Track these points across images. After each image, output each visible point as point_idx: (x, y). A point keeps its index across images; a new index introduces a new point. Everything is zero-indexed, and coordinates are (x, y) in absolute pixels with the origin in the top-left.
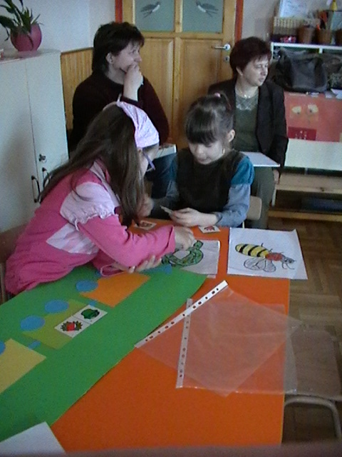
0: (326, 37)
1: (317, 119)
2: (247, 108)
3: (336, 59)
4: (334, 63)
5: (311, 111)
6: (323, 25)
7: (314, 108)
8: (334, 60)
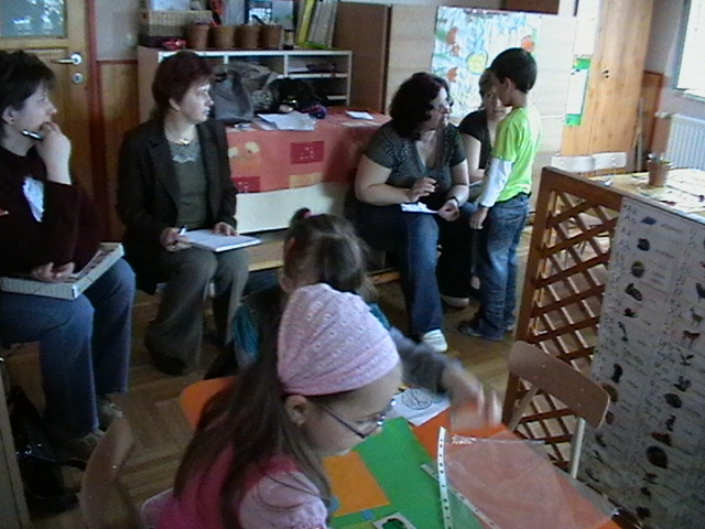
0: (227, 38)
1: (259, 161)
2: (189, 159)
3: (254, 70)
4: (253, 77)
5: (249, 152)
6: (216, 17)
7: (253, 147)
8: (251, 72)
